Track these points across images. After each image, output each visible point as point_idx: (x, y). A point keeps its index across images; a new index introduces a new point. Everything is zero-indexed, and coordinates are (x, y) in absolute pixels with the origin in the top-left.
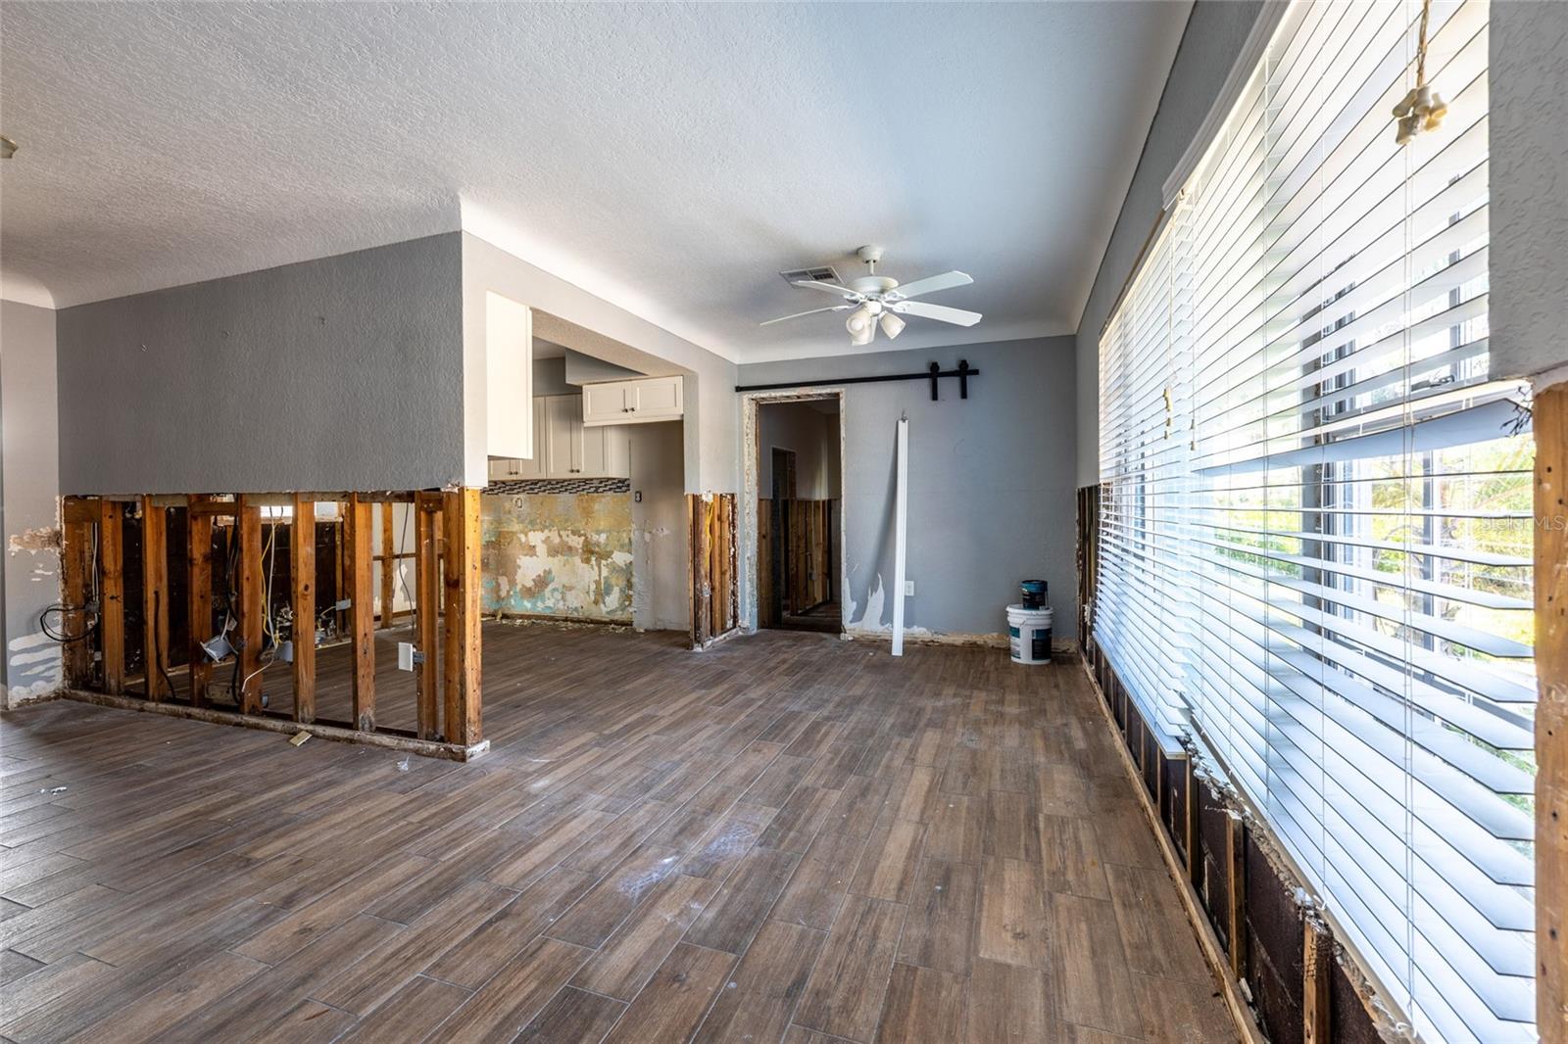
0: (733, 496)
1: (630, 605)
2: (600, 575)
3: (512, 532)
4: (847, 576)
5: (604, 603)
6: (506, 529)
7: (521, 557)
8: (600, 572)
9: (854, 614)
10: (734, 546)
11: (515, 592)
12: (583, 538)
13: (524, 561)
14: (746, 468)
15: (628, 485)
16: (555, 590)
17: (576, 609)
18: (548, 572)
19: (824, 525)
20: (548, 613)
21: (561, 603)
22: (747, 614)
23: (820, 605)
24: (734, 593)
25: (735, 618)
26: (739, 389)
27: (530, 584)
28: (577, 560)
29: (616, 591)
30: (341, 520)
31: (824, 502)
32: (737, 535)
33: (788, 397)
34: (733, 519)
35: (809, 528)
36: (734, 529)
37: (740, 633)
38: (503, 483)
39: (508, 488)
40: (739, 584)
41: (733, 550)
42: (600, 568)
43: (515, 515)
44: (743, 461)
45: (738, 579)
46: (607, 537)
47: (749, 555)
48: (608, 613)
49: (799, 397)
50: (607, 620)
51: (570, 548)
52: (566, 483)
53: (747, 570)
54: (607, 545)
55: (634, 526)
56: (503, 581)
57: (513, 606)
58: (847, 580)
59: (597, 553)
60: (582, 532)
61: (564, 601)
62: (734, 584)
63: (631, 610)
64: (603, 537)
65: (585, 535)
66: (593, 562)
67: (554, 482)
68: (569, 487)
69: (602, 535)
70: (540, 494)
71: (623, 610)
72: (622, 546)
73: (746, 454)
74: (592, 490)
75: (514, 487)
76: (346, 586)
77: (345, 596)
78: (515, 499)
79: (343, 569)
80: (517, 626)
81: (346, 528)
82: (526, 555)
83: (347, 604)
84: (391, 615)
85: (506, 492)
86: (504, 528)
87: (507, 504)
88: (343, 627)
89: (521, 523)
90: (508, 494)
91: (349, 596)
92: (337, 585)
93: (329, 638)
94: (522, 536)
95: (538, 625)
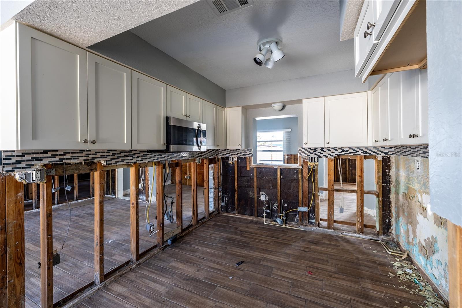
3: (414, 189)
6: (411, 186)
7: (419, 214)
11: (416, 244)
13: (420, 219)
16: (439, 261)
18: (434, 240)
27: (424, 243)
39: (412, 150)
56: (411, 228)
57: (415, 253)
75: (415, 150)
76: (304, 200)
77: (304, 205)
78: (416, 161)
79: (302, 192)
80: (392, 275)
81: (304, 172)
82: (421, 214)
83: (305, 209)
84: (332, 222)
85: (411, 154)
86: (410, 184)
87: (412, 165)
88: (302, 220)
89: (419, 183)
90: (412, 156)
91: (306, 206)
92: (299, 199)
93: (294, 223)
94: (419, 195)
95: (409, 287)
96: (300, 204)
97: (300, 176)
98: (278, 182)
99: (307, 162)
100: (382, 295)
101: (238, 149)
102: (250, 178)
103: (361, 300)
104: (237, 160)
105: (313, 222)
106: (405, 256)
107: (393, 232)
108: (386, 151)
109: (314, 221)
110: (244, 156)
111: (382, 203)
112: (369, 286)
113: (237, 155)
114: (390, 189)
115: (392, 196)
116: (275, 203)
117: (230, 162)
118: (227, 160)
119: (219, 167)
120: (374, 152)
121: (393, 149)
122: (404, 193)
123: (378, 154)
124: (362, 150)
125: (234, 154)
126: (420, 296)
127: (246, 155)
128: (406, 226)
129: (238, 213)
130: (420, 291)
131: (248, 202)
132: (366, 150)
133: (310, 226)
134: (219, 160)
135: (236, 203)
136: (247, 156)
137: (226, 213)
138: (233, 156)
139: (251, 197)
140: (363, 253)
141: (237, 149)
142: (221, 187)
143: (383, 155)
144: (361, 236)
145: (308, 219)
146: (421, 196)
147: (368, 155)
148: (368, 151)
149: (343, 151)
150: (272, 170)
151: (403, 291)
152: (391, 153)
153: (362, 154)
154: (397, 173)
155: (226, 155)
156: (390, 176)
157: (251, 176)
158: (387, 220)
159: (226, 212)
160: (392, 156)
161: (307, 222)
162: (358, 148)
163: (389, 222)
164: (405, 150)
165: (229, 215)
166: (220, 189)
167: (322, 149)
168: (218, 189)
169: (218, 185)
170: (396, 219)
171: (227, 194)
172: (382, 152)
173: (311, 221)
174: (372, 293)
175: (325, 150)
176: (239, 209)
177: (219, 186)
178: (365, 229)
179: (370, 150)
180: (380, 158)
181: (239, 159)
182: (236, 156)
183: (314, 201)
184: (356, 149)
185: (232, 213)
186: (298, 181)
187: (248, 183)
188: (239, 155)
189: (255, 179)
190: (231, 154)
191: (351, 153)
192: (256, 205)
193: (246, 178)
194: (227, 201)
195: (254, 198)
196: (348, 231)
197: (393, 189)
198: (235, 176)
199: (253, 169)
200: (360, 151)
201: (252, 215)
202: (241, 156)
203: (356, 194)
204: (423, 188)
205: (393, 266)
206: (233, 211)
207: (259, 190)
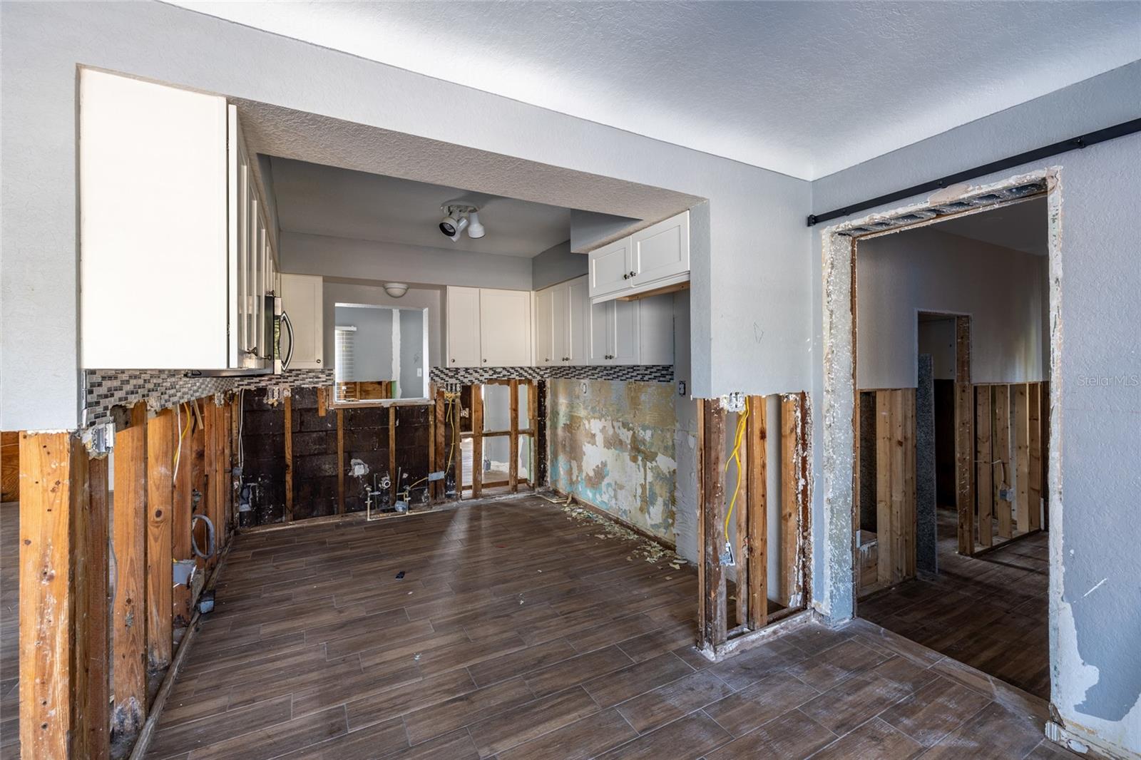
0: (803, 396)
1: (673, 524)
2: (645, 479)
3: (579, 417)
4: (1068, 596)
5: (649, 514)
6: (576, 414)
7: (586, 443)
8: (645, 476)
9: (1089, 693)
10: (804, 476)
11: (582, 479)
12: (631, 432)
13: (587, 448)
14: (826, 350)
15: (672, 374)
16: (609, 485)
17: (625, 512)
18: (604, 464)
19: (1033, 418)
20: (603, 508)
21: (614, 501)
22: (827, 594)
23: (1024, 537)
24: (803, 551)
25: (806, 592)
26: (813, 220)
27: (592, 474)
28: (626, 456)
29: (660, 501)
30: (433, 402)
31: (1033, 386)
32: (811, 460)
33: (911, 216)
34: (803, 434)
35: (1000, 425)
36: (804, 450)
37: (814, 621)
38: (574, 367)
39: (577, 372)
40: (812, 539)
41: (802, 482)
42: (645, 470)
43: (582, 400)
44: (822, 338)
45: (812, 530)
46: (652, 435)
47: (830, 496)
48: (652, 526)
49: (938, 213)
50: (652, 534)
51: (621, 442)
52: (617, 370)
53: (827, 521)
54: (652, 444)
55: (677, 425)
56: (574, 464)
57: (580, 492)
58: (1068, 606)
59: (643, 452)
60: (631, 425)
61: (616, 499)
62: (805, 538)
63: (675, 531)
64: (649, 433)
65: (633, 429)
66: (640, 462)
67: (609, 368)
68: (620, 374)
69: (647, 431)
70: (599, 379)
71: (666, 528)
72: (666, 448)
73: (826, 326)
74: (639, 377)
75: (582, 372)
76: (438, 460)
77: (437, 469)
78: (582, 384)
79: (435, 445)
80: (570, 519)
81: (438, 410)
82: (589, 443)
83: (441, 475)
84: (480, 486)
85: (576, 377)
86: (575, 412)
87: (577, 389)
88: (435, 496)
89: (586, 408)
90: (578, 378)
91: (441, 469)
92: (430, 459)
93: (422, 505)
94: (586, 422)
95: (587, 522)
96: (431, 468)
97: (431, 418)
98: (390, 433)
99: (443, 392)
100: (576, 536)
101: (297, 370)
102: (324, 433)
103: (565, 546)
104: (290, 396)
105: (451, 495)
106: (570, 499)
107: (548, 479)
108: (542, 373)
109: (453, 492)
110: (311, 386)
111: (537, 445)
112: (561, 534)
113: (292, 384)
114: (545, 423)
115: (548, 432)
116: (383, 477)
117: (271, 400)
118: (259, 396)
119: (234, 417)
120: (530, 374)
121: (548, 371)
122: (564, 424)
123: (534, 377)
124: (517, 371)
125: (284, 382)
126: (598, 524)
127: (317, 383)
128: (568, 464)
129: (294, 519)
130: (596, 521)
131: (322, 488)
132: (521, 371)
133: (449, 502)
134: (235, 398)
135: (289, 495)
136: (319, 386)
137: (256, 528)
138: (282, 386)
139: (327, 474)
140: (532, 511)
141: (293, 370)
142: (241, 466)
143: (539, 378)
144: (516, 496)
145: (444, 491)
146: (589, 423)
147: (524, 378)
148: (524, 373)
149: (495, 372)
150: (379, 412)
151: (586, 526)
152: (546, 376)
153: (517, 378)
154: (554, 401)
155: (260, 385)
156: (545, 407)
157: (328, 428)
158: (542, 466)
159: (257, 525)
160: (547, 379)
161: (444, 496)
162: (512, 368)
163: (545, 467)
164: (568, 372)
165: (268, 530)
166: (239, 471)
167: (466, 370)
168: (231, 471)
169: (231, 462)
170: (552, 461)
171: (260, 479)
172: (538, 374)
173: (449, 492)
174: (568, 537)
175: (471, 371)
176: (297, 508)
177: (233, 465)
178: (520, 486)
179: (526, 371)
180: (535, 383)
181: (297, 393)
182: (290, 386)
183: (454, 458)
184: (511, 370)
185: (275, 523)
186: (427, 428)
187: (320, 445)
188: (297, 383)
189: (340, 433)
190: (274, 382)
191: (504, 376)
192: (341, 489)
193: (315, 435)
194: (260, 498)
195: (337, 476)
196: (500, 495)
197: (548, 423)
198: (286, 433)
199: (335, 413)
200: (516, 374)
201: (330, 512)
202: (303, 386)
203: (508, 437)
204: (591, 413)
205: (565, 512)
206: (277, 519)
207: (349, 455)
